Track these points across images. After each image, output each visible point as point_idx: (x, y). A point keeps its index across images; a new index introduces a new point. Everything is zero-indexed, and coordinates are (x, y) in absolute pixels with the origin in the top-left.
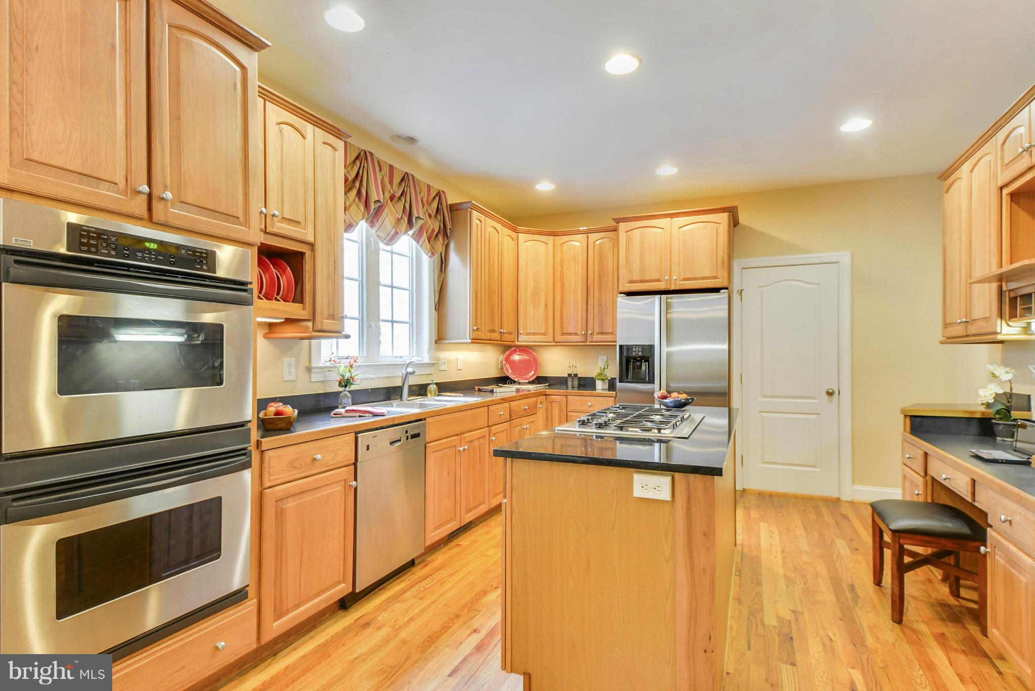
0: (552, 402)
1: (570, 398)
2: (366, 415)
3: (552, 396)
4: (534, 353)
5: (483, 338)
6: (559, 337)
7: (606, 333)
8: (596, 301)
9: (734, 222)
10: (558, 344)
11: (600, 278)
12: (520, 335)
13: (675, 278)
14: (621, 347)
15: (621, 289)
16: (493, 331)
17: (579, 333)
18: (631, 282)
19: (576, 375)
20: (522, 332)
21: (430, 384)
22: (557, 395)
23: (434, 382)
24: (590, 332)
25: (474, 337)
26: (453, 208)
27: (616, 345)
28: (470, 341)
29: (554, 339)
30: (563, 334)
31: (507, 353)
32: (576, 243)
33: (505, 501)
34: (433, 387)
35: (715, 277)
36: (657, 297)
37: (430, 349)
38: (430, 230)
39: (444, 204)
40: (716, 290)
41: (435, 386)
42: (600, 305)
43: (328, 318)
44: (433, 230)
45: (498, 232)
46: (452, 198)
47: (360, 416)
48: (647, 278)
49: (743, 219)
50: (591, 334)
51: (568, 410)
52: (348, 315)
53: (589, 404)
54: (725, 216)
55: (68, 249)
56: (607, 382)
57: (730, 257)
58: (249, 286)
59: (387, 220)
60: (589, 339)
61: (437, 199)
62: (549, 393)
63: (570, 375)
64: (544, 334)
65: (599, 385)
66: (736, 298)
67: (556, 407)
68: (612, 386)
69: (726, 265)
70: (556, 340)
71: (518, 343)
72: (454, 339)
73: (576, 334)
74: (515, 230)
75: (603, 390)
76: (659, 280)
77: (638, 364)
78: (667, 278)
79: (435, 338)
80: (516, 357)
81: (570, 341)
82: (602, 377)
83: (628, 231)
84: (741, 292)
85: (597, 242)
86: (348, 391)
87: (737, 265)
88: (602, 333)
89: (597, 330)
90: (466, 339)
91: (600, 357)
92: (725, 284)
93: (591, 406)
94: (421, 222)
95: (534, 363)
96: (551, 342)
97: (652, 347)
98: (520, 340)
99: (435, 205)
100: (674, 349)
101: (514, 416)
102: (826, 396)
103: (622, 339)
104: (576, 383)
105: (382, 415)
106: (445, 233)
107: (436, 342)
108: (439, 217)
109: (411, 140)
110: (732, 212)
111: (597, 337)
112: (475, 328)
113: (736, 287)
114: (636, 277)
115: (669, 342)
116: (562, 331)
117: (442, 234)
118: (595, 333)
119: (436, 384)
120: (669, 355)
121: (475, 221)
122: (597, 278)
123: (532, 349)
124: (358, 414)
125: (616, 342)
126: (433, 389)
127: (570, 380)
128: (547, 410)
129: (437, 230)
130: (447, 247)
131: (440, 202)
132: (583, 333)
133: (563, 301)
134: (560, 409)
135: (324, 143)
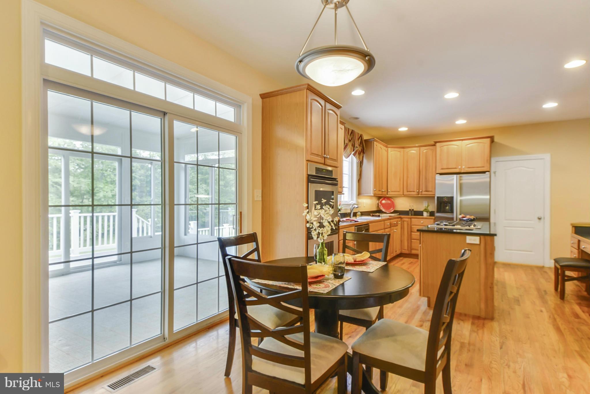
0: (404, 221)
1: (413, 219)
2: (353, 221)
3: (404, 219)
4: (392, 200)
5: (377, 193)
6: (406, 193)
7: (428, 191)
8: (424, 177)
9: (492, 141)
10: (404, 196)
11: (426, 167)
12: (388, 192)
13: (464, 167)
14: (438, 197)
15: (437, 172)
16: (379, 191)
17: (416, 191)
18: (442, 169)
19: (413, 210)
20: (389, 191)
21: (357, 212)
22: (406, 218)
23: (360, 211)
24: (421, 191)
25: (374, 193)
26: (366, 141)
27: (434, 197)
28: (373, 195)
29: (403, 194)
30: (408, 192)
31: (381, 200)
32: (413, 151)
33: (420, 245)
34: (359, 213)
35: (483, 167)
36: (455, 176)
37: (356, 198)
38: (359, 151)
39: (363, 140)
40: (484, 172)
41: (360, 213)
42: (426, 179)
43: (340, 188)
44: (360, 151)
45: (381, 149)
46: (365, 137)
47: (351, 222)
48: (450, 167)
49: (496, 139)
50: (421, 192)
51: (412, 224)
52: (345, 187)
53: (422, 222)
54: (489, 140)
55: (316, 174)
56: (429, 213)
57: (490, 157)
58: (337, 180)
59: (348, 150)
60: (420, 193)
61: (360, 138)
62: (402, 217)
63: (410, 210)
64: (399, 192)
65: (425, 214)
66: (493, 175)
67: (406, 223)
68: (432, 214)
69: (489, 161)
70: (404, 194)
71: (388, 196)
72: (365, 194)
73: (414, 192)
74: (387, 147)
75: (427, 216)
76: (456, 168)
77: (446, 205)
78: (460, 167)
79: (357, 194)
80: (384, 202)
81: (411, 194)
82: (427, 210)
83: (441, 147)
84: (495, 173)
85: (425, 151)
86: (340, 214)
87: (493, 160)
88: (426, 191)
89: (424, 190)
90: (371, 194)
91: (424, 202)
92: (488, 170)
93: (422, 223)
94: (357, 149)
95: (393, 205)
96: (402, 195)
97: (452, 198)
98: (388, 194)
99: (360, 140)
100: (464, 198)
101: (392, 226)
102: (538, 220)
103: (439, 193)
104: (413, 213)
105: (358, 221)
106: (363, 151)
107: (358, 196)
108: (361, 145)
109: (357, 118)
110: (492, 139)
111: (424, 193)
112: (375, 190)
113: (493, 170)
114: (445, 167)
115: (461, 195)
116: (407, 190)
117: (362, 152)
118: (423, 191)
119: (361, 212)
120: (461, 201)
121: (375, 146)
122: (424, 166)
123: (391, 198)
124: (350, 221)
125: (434, 195)
126: (359, 214)
127: (410, 213)
128: (401, 224)
129: (361, 151)
130: (363, 157)
131: (361, 139)
132: (418, 191)
133: (408, 177)
134: (408, 224)
135: (340, 128)
